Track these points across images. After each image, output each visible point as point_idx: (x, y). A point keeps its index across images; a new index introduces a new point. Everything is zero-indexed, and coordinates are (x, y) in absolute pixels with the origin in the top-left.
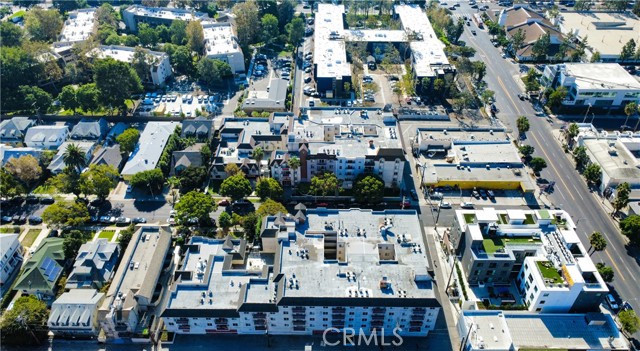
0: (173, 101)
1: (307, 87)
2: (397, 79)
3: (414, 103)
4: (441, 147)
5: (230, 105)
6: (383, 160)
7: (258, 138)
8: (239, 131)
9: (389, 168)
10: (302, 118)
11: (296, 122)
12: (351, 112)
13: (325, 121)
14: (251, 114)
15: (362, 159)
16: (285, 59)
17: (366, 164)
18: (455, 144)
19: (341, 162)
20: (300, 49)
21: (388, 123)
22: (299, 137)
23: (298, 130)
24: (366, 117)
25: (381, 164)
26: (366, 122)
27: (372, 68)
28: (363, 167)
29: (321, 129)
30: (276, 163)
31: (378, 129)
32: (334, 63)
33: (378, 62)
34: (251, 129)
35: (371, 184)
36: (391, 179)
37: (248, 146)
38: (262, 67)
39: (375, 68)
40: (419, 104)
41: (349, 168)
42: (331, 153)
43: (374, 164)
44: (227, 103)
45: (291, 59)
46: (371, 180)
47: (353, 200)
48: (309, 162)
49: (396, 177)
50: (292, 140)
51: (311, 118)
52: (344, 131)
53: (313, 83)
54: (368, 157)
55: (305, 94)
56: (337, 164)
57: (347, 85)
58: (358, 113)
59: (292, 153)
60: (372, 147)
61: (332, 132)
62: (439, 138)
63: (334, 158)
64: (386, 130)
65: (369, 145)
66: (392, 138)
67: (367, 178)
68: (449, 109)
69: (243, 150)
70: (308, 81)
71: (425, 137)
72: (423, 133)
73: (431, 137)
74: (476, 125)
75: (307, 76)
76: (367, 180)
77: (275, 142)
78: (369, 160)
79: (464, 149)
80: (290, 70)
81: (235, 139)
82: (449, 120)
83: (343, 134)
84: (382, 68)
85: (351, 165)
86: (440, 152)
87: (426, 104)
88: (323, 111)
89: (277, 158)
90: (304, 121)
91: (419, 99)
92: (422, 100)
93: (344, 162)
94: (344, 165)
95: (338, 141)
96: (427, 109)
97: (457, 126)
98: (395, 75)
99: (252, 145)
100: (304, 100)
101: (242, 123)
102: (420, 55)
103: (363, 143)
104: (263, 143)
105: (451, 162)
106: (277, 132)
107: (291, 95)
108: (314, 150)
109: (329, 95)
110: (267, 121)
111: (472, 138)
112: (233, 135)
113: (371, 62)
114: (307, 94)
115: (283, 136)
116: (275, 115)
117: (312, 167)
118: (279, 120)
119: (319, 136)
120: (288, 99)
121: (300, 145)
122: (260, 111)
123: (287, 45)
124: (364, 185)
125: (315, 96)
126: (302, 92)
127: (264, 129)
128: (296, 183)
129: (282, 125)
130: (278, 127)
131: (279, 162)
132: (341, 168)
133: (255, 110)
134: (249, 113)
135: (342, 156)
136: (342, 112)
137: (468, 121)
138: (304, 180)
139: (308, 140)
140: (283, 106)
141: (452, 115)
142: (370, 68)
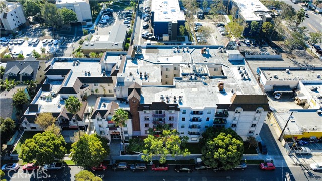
0: (20, 44)
1: (145, 32)
2: (224, 25)
3: (243, 45)
4: (288, 88)
5: (72, 47)
6: (239, 109)
7: (85, 81)
8: (65, 72)
9: (244, 121)
10: (136, 57)
11: (129, 61)
12: (191, 50)
13: (163, 60)
14: (87, 56)
15: (212, 108)
16: (129, 11)
17: (217, 115)
18: (305, 84)
19: (184, 113)
20: (141, 5)
21: (235, 62)
22: (131, 80)
23: (130, 72)
24: (208, 56)
26: (209, 60)
27: (201, 17)
28: (213, 118)
29: (158, 70)
30: (98, 115)
31: (224, 69)
32: (169, 11)
33: (206, 13)
34: (79, 71)
35: (228, 145)
36: (247, 132)
37: (71, 91)
38: (107, 17)
39: (204, 18)
40: (248, 45)
41: (194, 120)
42: (171, 102)
43: (227, 115)
44: (69, 45)
45: (133, 12)
46: (227, 139)
47: (199, 160)
48: (142, 114)
49: (253, 129)
50: (121, 83)
51: (146, 57)
52: (185, 72)
53: (151, 29)
54: (220, 106)
55: (143, 37)
56: (178, 115)
57: (181, 28)
58: (199, 51)
59: (122, 100)
60: (222, 91)
61: (170, 73)
62: (283, 78)
63: (175, 107)
64: (234, 69)
65: (218, 89)
66: (244, 79)
67: (221, 136)
68: (279, 50)
69: (66, 95)
70: (146, 27)
71: (268, 77)
72: (266, 72)
73: (275, 77)
74: (310, 64)
75: (146, 23)
76: (220, 139)
77: (105, 85)
78: (220, 110)
79: (316, 90)
80: (131, 19)
81: (60, 82)
82: (281, 60)
83: (183, 75)
84: (209, 18)
85: (197, 116)
86: (287, 93)
87: (255, 45)
88: (160, 50)
89: (102, 108)
90: (138, 61)
91: (248, 41)
92: (250, 42)
93: (188, 113)
94: (188, 117)
95: (178, 84)
96: (257, 50)
98: (221, 22)
99: (78, 89)
100: (142, 42)
101: (72, 63)
102: (243, 5)
103: (210, 87)
104: (91, 86)
105: (303, 104)
106: (108, 73)
107: (130, 39)
108: (151, 97)
109: (165, 37)
110: (98, 61)
111: (319, 77)
112: (59, 77)
113: (200, 13)
114: (146, 38)
115: (114, 78)
116: (108, 54)
117: (146, 119)
118: (111, 60)
119: (156, 77)
120: (127, 41)
121: (130, 91)
122: (98, 52)
123: (131, 2)
124: (217, 147)
125: (153, 39)
126: (140, 36)
127: (95, 70)
128: (127, 138)
129: (114, 65)
130: (109, 68)
131: (103, 113)
132: (183, 119)
134: (86, 53)
135: (185, 105)
136: (181, 50)
137: (301, 61)
138: (137, 133)
139: (140, 83)
140: (120, 47)
141: (283, 55)
142: (199, 17)
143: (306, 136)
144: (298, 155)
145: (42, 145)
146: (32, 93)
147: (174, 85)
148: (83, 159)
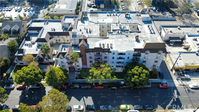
0: (10, 11)
1: (89, 2)
3: (152, 11)
4: (178, 38)
5: (43, 12)
6: (148, 52)
7: (52, 34)
8: (39, 29)
9: (150, 59)
10: (84, 19)
11: (80, 22)
12: (118, 14)
13: (100, 21)
14: (53, 18)
15: (131, 51)
17: (134, 55)
18: (189, 36)
19: (114, 54)
21: (146, 22)
22: (81, 33)
23: (80, 28)
24: (129, 18)
25: (146, 55)
26: (129, 21)
28: (131, 57)
29: (98, 27)
30: (61, 56)
31: (139, 27)
34: (48, 28)
35: (140, 74)
36: (152, 65)
37: (44, 40)
40: (155, 11)
41: (120, 58)
42: (106, 47)
43: (140, 56)
44: (41, 11)
46: (140, 70)
47: (123, 83)
48: (88, 55)
49: (155, 64)
50: (74, 36)
51: (90, 19)
52: (115, 29)
54: (136, 50)
55: (88, 6)
56: (110, 56)
58: (124, 15)
59: (75, 46)
60: (138, 41)
61: (105, 29)
62: (176, 32)
63: (108, 51)
64: (145, 26)
65: (135, 39)
66: (151, 33)
67: (136, 68)
68: (174, 14)
69: (40, 43)
71: (167, 31)
72: (165, 28)
73: (171, 32)
74: (193, 23)
76: (136, 70)
77: (65, 37)
78: (136, 52)
79: (196, 40)
81: (36, 35)
82: (175, 20)
83: (114, 30)
85: (121, 56)
86: (178, 42)
87: (159, 11)
88: (99, 14)
89: (63, 51)
90: (85, 21)
92: (156, 9)
93: (116, 54)
94: (116, 56)
95: (110, 36)
96: (160, 14)
97: (182, 24)
99: (48, 39)
100: (87, 9)
101: (44, 23)
103: (130, 38)
104: (56, 37)
105: (187, 49)
106: (66, 29)
107: (80, 7)
108: (93, 44)
110: (60, 22)
111: (198, 32)
112: (36, 32)
114: (90, 6)
115: (70, 32)
116: (66, 17)
117: (90, 58)
118: (68, 21)
119: (96, 32)
120: (78, 9)
121: (80, 40)
122: (59, 16)
124: (134, 75)
125: (94, 7)
126: (86, 5)
127: (58, 27)
128: (79, 69)
129: (70, 24)
130: (67, 25)
131: (64, 54)
132: (113, 58)
133: (57, 15)
134: (52, 16)
135: (114, 49)
136: (112, 14)
137: (187, 21)
138: (85, 67)
139: (87, 35)
140: (74, 12)
141: (177, 18)
143: (188, 68)
144: (182, 80)
145: (27, 74)
146: (20, 42)
147: (107, 37)
148: (52, 82)
